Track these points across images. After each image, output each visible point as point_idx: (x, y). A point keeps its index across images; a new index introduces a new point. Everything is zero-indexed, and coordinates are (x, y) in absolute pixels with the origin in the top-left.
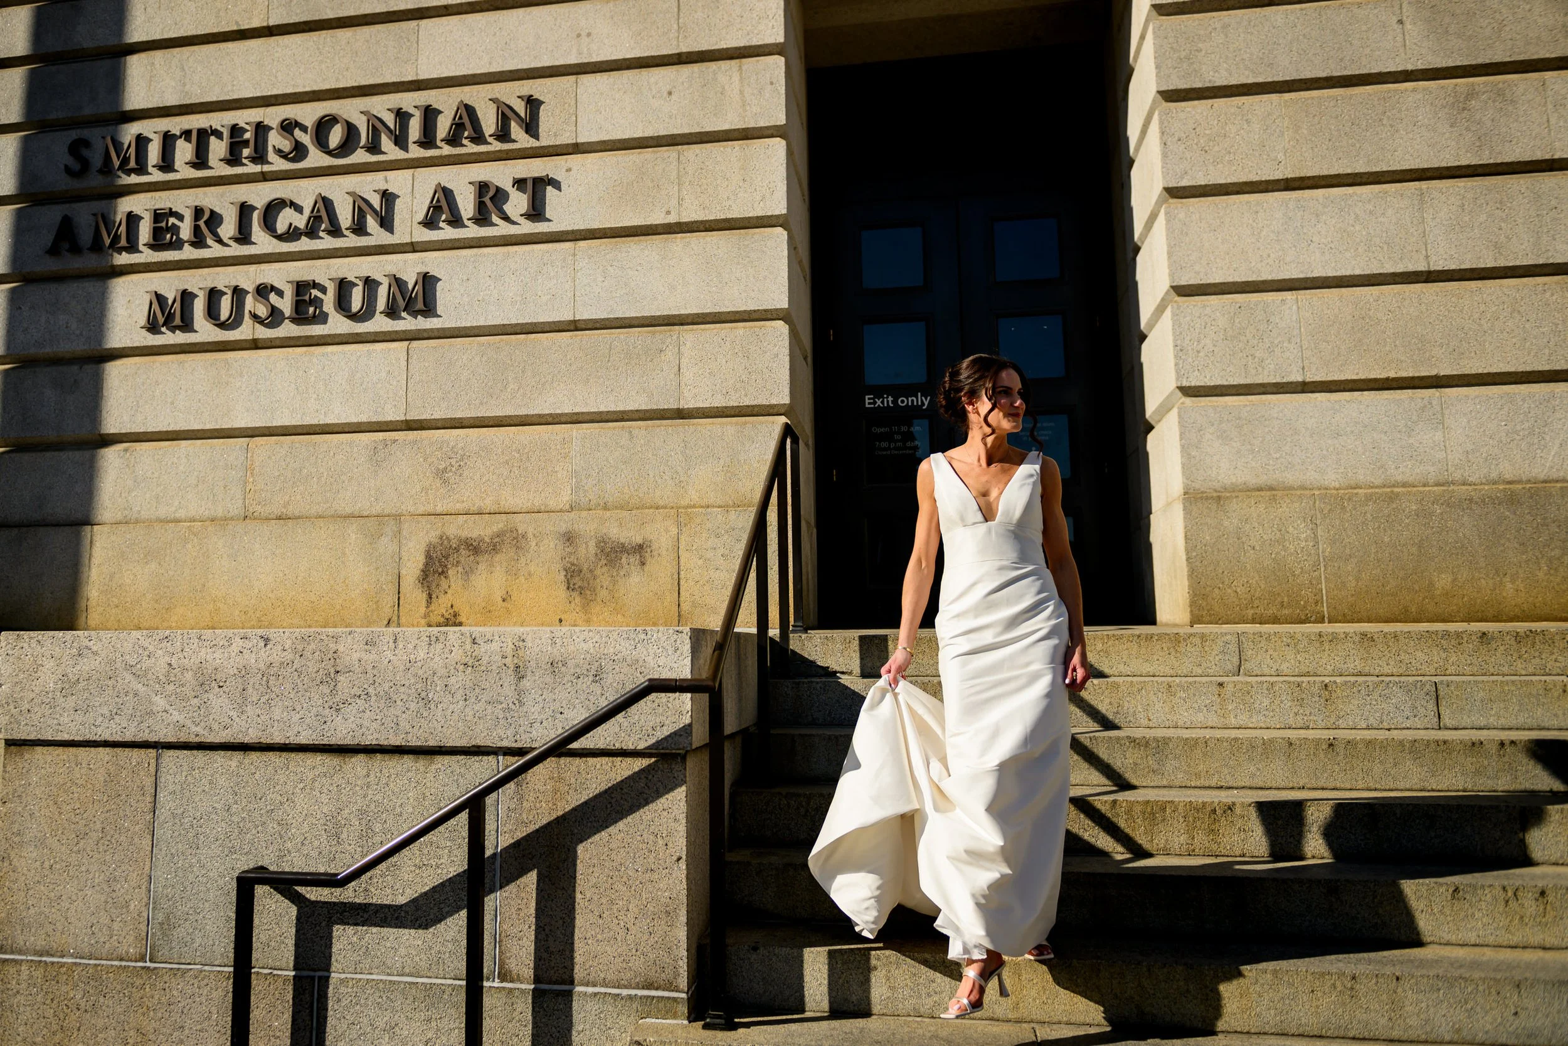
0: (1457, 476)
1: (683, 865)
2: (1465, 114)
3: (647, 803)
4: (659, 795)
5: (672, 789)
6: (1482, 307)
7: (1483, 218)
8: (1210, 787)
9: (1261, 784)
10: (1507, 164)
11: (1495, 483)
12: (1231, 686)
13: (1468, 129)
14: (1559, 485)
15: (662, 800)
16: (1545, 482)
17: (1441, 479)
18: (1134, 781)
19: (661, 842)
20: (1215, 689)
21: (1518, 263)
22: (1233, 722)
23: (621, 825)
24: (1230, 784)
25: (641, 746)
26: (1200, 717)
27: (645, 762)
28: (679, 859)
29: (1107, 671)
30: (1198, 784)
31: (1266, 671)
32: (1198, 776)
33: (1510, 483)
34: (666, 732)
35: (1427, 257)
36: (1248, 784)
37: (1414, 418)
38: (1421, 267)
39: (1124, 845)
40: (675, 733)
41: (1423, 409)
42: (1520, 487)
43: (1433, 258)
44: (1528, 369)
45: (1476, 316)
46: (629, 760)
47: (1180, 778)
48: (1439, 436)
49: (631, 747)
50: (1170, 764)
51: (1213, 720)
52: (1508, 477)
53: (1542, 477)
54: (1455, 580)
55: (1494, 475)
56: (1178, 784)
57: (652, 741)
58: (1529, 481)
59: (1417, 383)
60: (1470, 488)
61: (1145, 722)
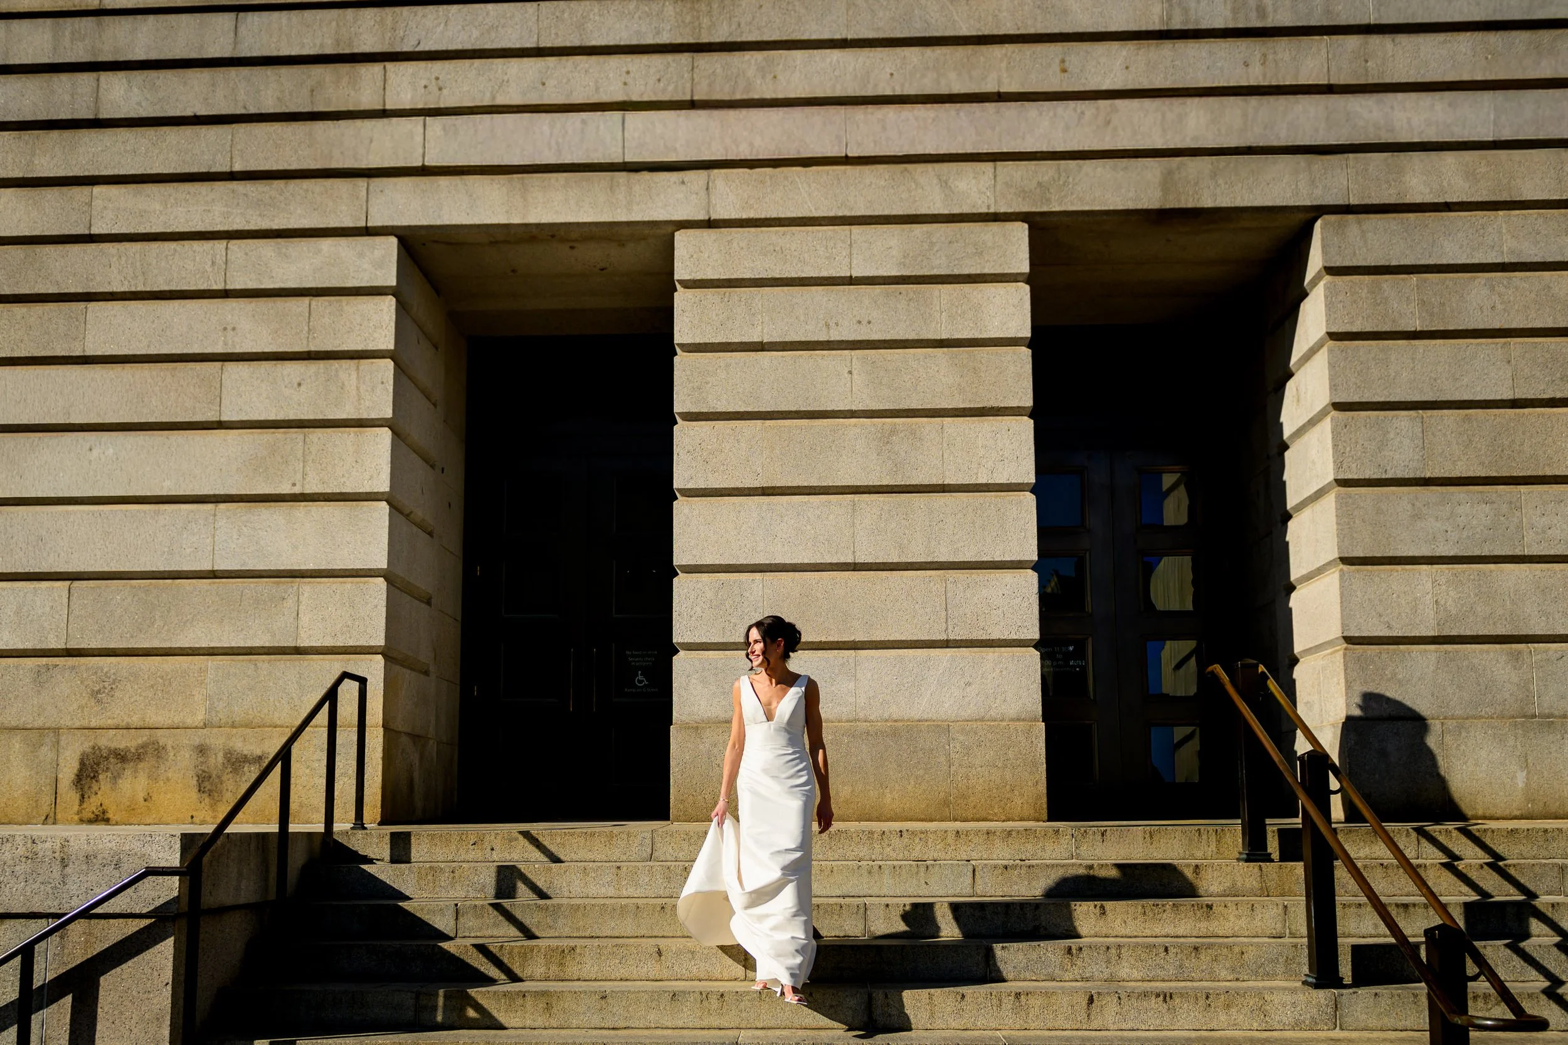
0: (861, 715)
1: (169, 988)
2: (888, 447)
3: (148, 948)
4: (156, 943)
5: (165, 939)
6: (888, 592)
7: (894, 525)
8: (585, 937)
9: (617, 935)
10: (913, 485)
11: (887, 721)
12: (625, 868)
13: (889, 458)
14: (927, 723)
15: (158, 946)
16: (919, 721)
17: (851, 717)
18: (537, 934)
19: (156, 973)
20: (614, 870)
21: (914, 560)
22: (625, 893)
23: (130, 963)
24: (598, 935)
25: (144, 911)
26: (603, 890)
27: (147, 922)
28: (167, 984)
29: (562, 858)
30: (578, 935)
31: (669, 858)
32: (578, 929)
33: (896, 721)
34: (161, 901)
35: (854, 552)
36: (609, 935)
37: (837, 671)
38: (849, 559)
39: (506, 974)
40: (167, 903)
41: (843, 665)
42: (901, 724)
43: (858, 554)
44: (915, 638)
45: (883, 598)
46: (137, 920)
47: (567, 931)
48: (852, 685)
49: (138, 912)
50: (561, 922)
51: (611, 892)
52: (895, 717)
53: (917, 717)
54: (852, 791)
55: (886, 715)
56: (565, 935)
57: (152, 908)
58: (908, 720)
59: (841, 645)
60: (868, 724)
61: (566, 894)
